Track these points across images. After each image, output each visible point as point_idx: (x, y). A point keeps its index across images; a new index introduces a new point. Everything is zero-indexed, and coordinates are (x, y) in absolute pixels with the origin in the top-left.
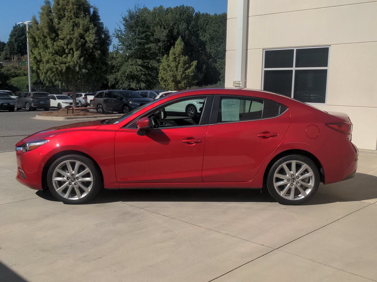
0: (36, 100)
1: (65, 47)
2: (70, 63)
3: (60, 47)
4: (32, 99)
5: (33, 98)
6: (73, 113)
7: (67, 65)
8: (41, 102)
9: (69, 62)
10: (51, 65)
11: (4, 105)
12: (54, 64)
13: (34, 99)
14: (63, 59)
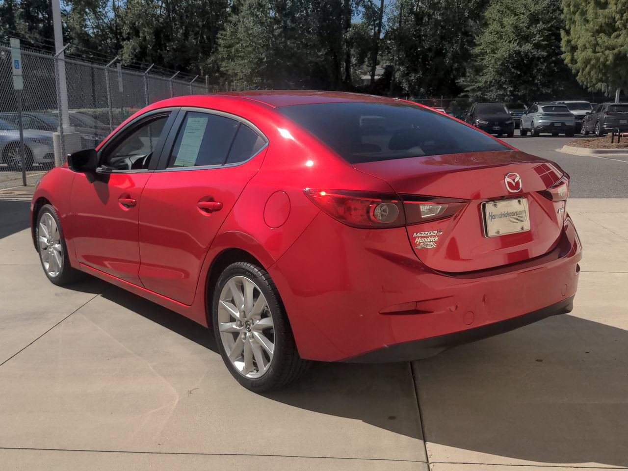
0: (612, 117)
1: (618, 17)
2: (622, 48)
3: (609, 18)
4: (606, 116)
5: (607, 113)
6: (618, 143)
7: (616, 51)
8: (620, 121)
9: (622, 46)
10: (589, 53)
11: (556, 125)
12: (594, 52)
13: (609, 116)
14: (612, 41)
